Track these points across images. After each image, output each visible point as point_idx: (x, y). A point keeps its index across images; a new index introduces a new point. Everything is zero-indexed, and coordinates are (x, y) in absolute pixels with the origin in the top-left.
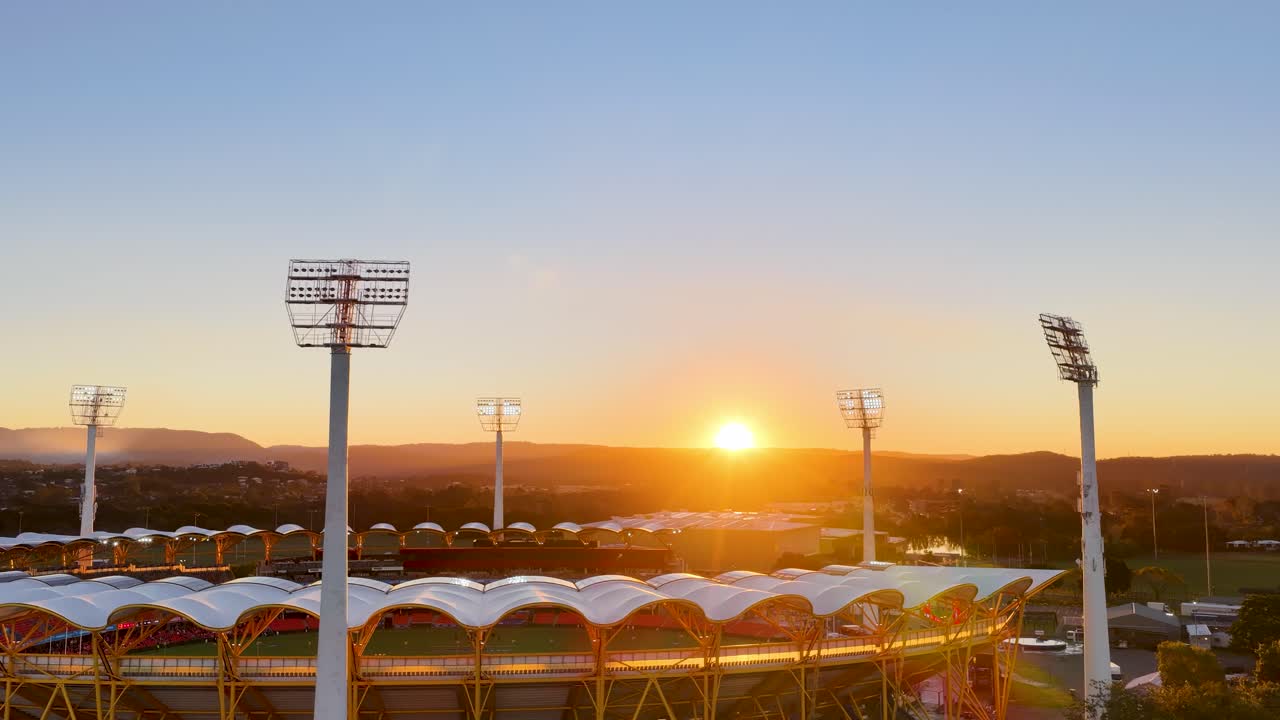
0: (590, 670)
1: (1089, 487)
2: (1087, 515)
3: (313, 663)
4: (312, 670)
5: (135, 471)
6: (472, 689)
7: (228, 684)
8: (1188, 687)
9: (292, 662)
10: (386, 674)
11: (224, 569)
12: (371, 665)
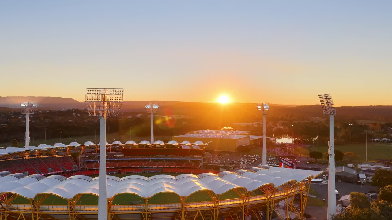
0: (180, 208)
1: (332, 147)
2: (331, 155)
3: (97, 207)
4: (97, 209)
5: (41, 112)
6: (145, 214)
7: (71, 213)
8: (358, 209)
9: (91, 207)
10: (119, 210)
11: (69, 156)
12: (114, 207)
